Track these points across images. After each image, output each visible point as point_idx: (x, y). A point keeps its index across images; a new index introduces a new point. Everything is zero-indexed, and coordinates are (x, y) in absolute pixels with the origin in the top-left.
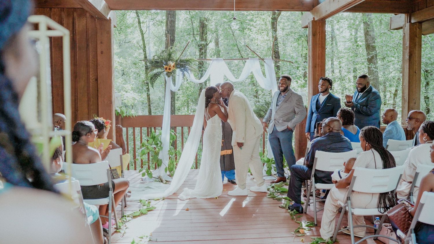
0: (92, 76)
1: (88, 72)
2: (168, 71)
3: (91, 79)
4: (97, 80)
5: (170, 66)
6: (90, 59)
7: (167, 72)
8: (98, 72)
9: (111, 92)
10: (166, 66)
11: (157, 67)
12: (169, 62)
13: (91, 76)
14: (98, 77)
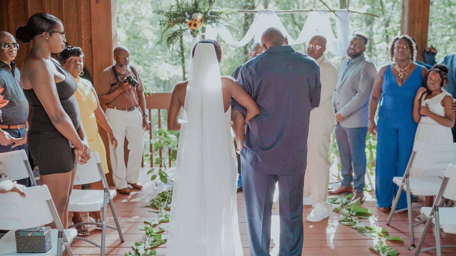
0: (85, 37)
1: (79, 30)
2: (193, 28)
3: (83, 41)
4: (91, 41)
5: (196, 21)
6: (82, 11)
7: (192, 30)
8: (92, 29)
9: (111, 59)
10: (190, 21)
11: (177, 22)
12: (194, 14)
13: (83, 37)
14: (93, 38)
